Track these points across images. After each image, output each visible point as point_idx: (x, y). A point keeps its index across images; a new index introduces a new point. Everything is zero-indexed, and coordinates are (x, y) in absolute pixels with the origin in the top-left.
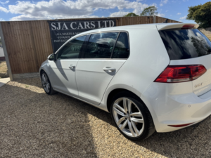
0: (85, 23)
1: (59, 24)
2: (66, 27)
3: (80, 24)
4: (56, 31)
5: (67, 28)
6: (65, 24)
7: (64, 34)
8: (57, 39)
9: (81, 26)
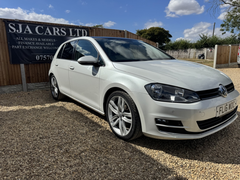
0: (54, 29)
1: (20, 25)
2: (29, 30)
3: (48, 29)
4: (16, 35)
5: (31, 32)
6: (28, 27)
7: (26, 39)
8: (17, 45)
9: (49, 32)
